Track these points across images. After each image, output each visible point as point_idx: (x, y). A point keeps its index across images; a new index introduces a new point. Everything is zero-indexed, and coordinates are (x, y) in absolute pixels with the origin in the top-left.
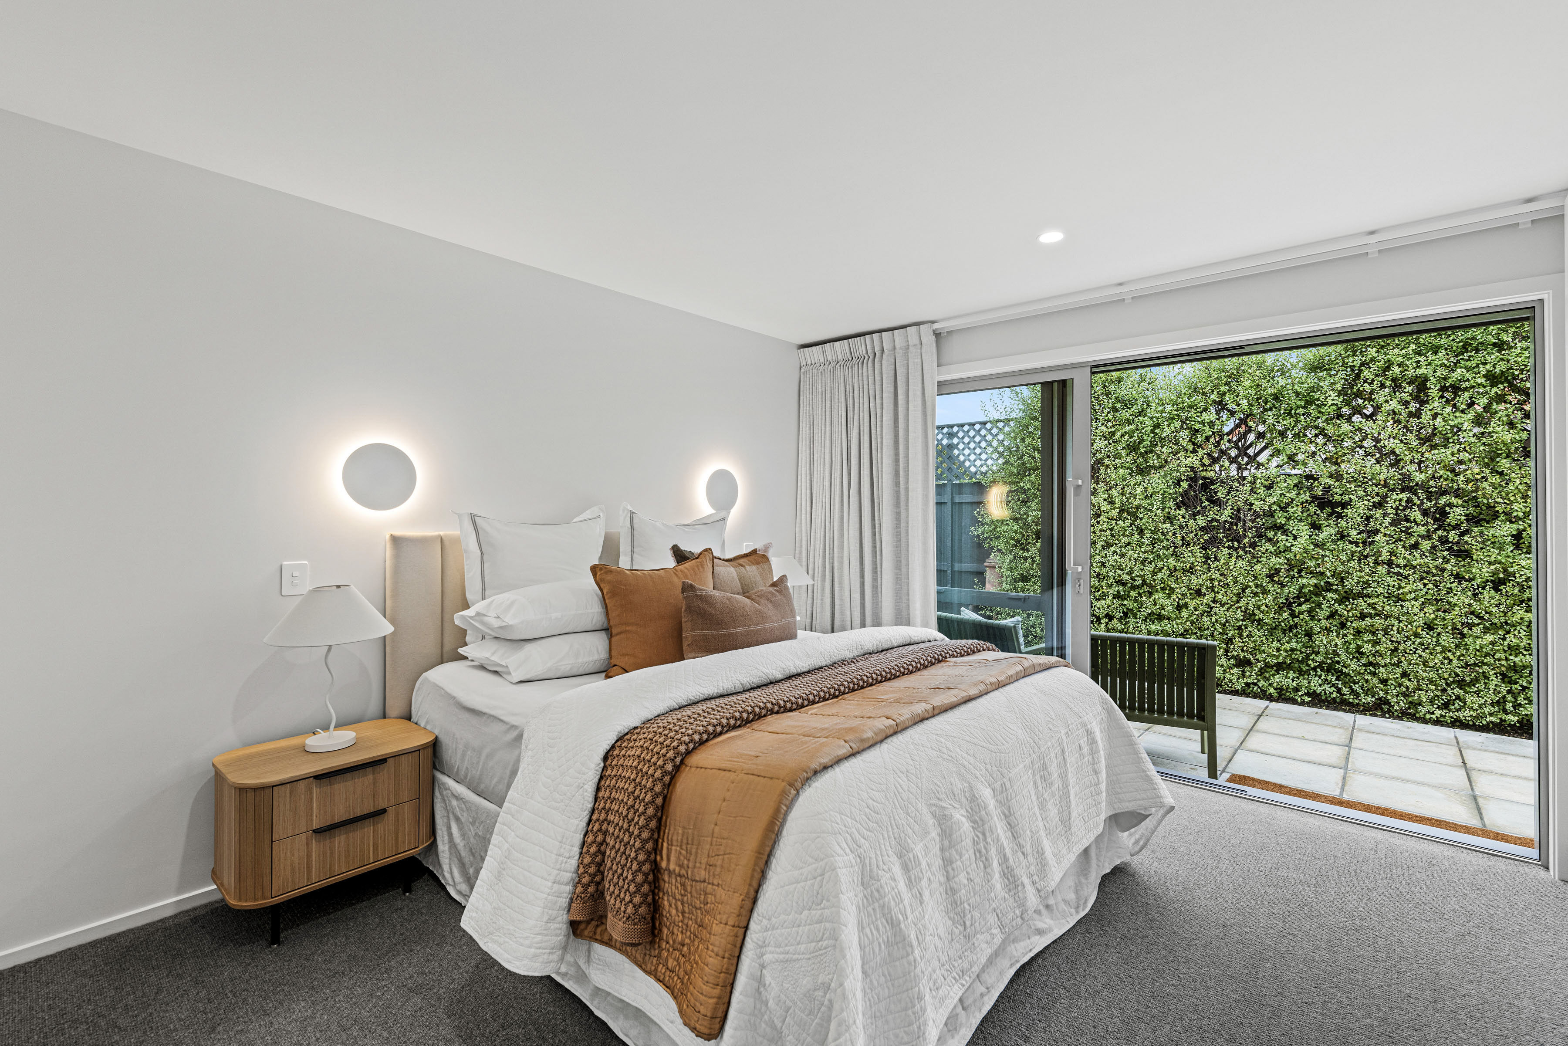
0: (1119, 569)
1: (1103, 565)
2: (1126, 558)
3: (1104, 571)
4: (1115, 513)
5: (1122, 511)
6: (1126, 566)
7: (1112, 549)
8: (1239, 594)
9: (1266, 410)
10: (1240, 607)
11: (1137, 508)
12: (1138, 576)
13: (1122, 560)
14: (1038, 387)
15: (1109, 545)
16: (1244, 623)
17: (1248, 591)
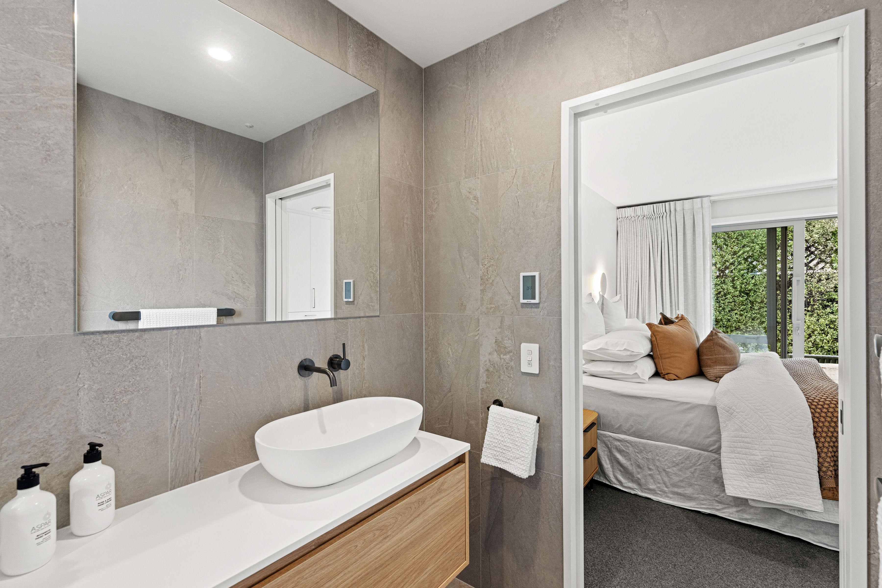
0: (739, 322)
1: (729, 320)
2: (744, 317)
3: (729, 324)
4: (737, 293)
5: (740, 292)
6: (744, 320)
7: (736, 312)
8: (810, 334)
9: (827, 240)
10: (811, 341)
11: (750, 290)
12: (749, 326)
13: (741, 318)
14: (766, 230)
15: (732, 310)
16: (813, 349)
17: (816, 332)
